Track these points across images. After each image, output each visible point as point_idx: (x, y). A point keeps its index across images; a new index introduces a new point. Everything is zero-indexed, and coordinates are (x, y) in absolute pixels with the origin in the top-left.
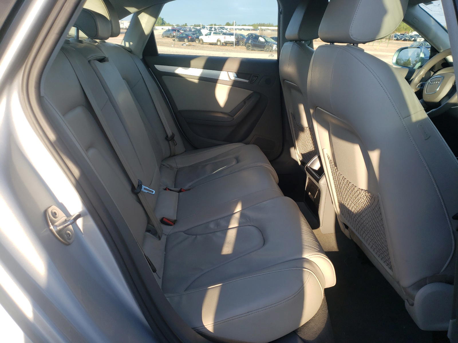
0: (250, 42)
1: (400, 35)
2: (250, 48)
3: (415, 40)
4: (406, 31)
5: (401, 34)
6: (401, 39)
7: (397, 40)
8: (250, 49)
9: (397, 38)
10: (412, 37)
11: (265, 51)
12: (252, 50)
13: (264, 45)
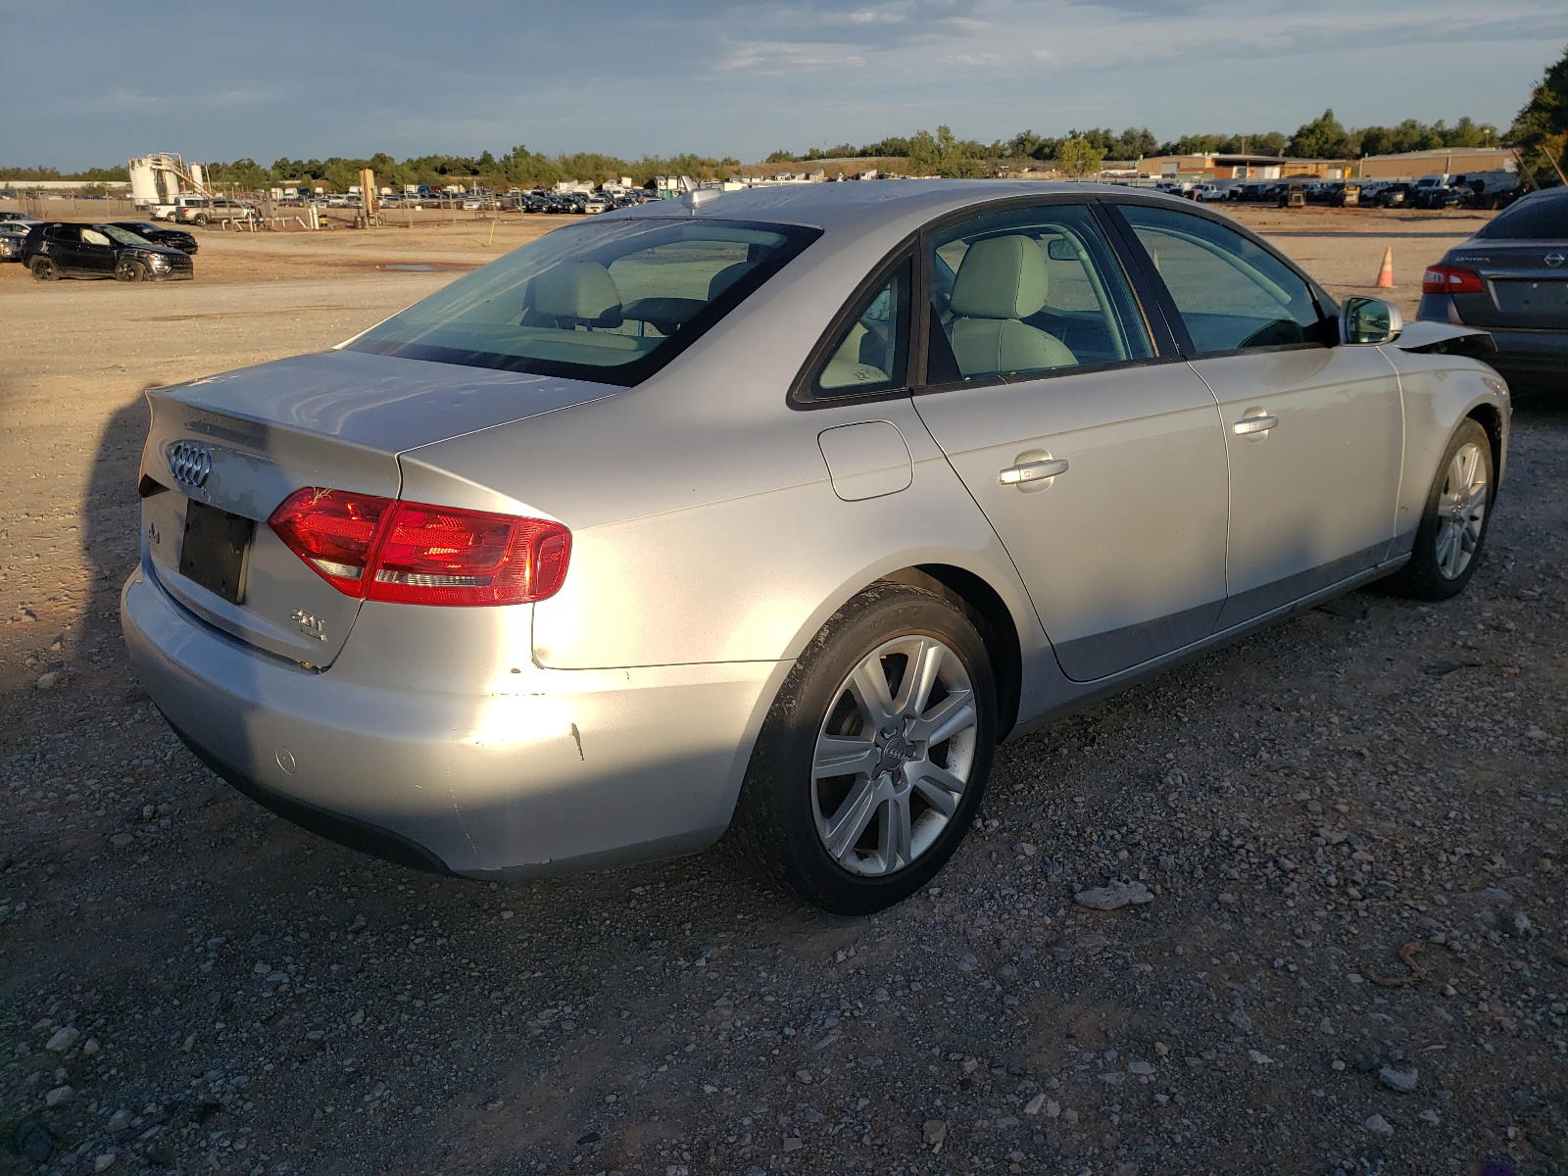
0: (44, 248)
1: (533, 197)
2: (49, 270)
3: (581, 211)
4: (538, 181)
5: (535, 193)
6: (539, 209)
7: (529, 210)
8: (49, 274)
9: (528, 206)
10: (568, 200)
11: (123, 279)
12: (61, 279)
13: (108, 257)
